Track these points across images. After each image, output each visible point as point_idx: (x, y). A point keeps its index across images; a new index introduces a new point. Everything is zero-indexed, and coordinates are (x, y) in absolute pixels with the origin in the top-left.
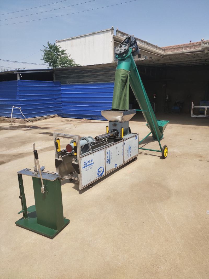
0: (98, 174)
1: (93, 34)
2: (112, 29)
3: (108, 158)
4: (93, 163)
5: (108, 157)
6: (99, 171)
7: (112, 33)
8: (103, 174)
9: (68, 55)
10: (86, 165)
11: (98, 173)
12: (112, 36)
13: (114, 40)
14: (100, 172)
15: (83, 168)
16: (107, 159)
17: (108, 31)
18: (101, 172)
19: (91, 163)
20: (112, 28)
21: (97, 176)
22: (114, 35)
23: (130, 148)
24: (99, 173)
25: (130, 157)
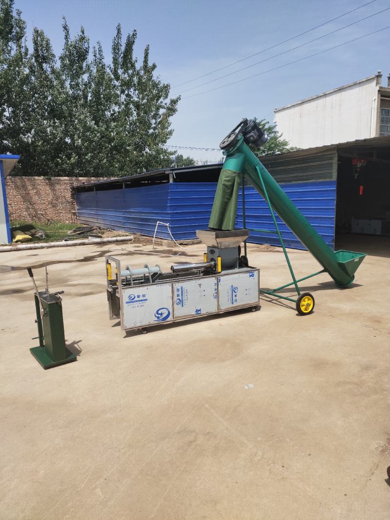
0: (158, 318)
1: (341, 90)
2: (379, 76)
3: (180, 298)
4: (146, 300)
5: (178, 295)
6: (160, 312)
7: (377, 83)
8: (169, 319)
9: (279, 135)
10: (132, 300)
11: (157, 315)
12: (378, 88)
13: (382, 96)
14: (161, 314)
15: (127, 303)
16: (176, 298)
17: (369, 80)
18: (164, 315)
19: (141, 298)
20: (377, 74)
21: (156, 319)
22: (380, 87)
23: (234, 290)
24: (160, 316)
25: (235, 304)
